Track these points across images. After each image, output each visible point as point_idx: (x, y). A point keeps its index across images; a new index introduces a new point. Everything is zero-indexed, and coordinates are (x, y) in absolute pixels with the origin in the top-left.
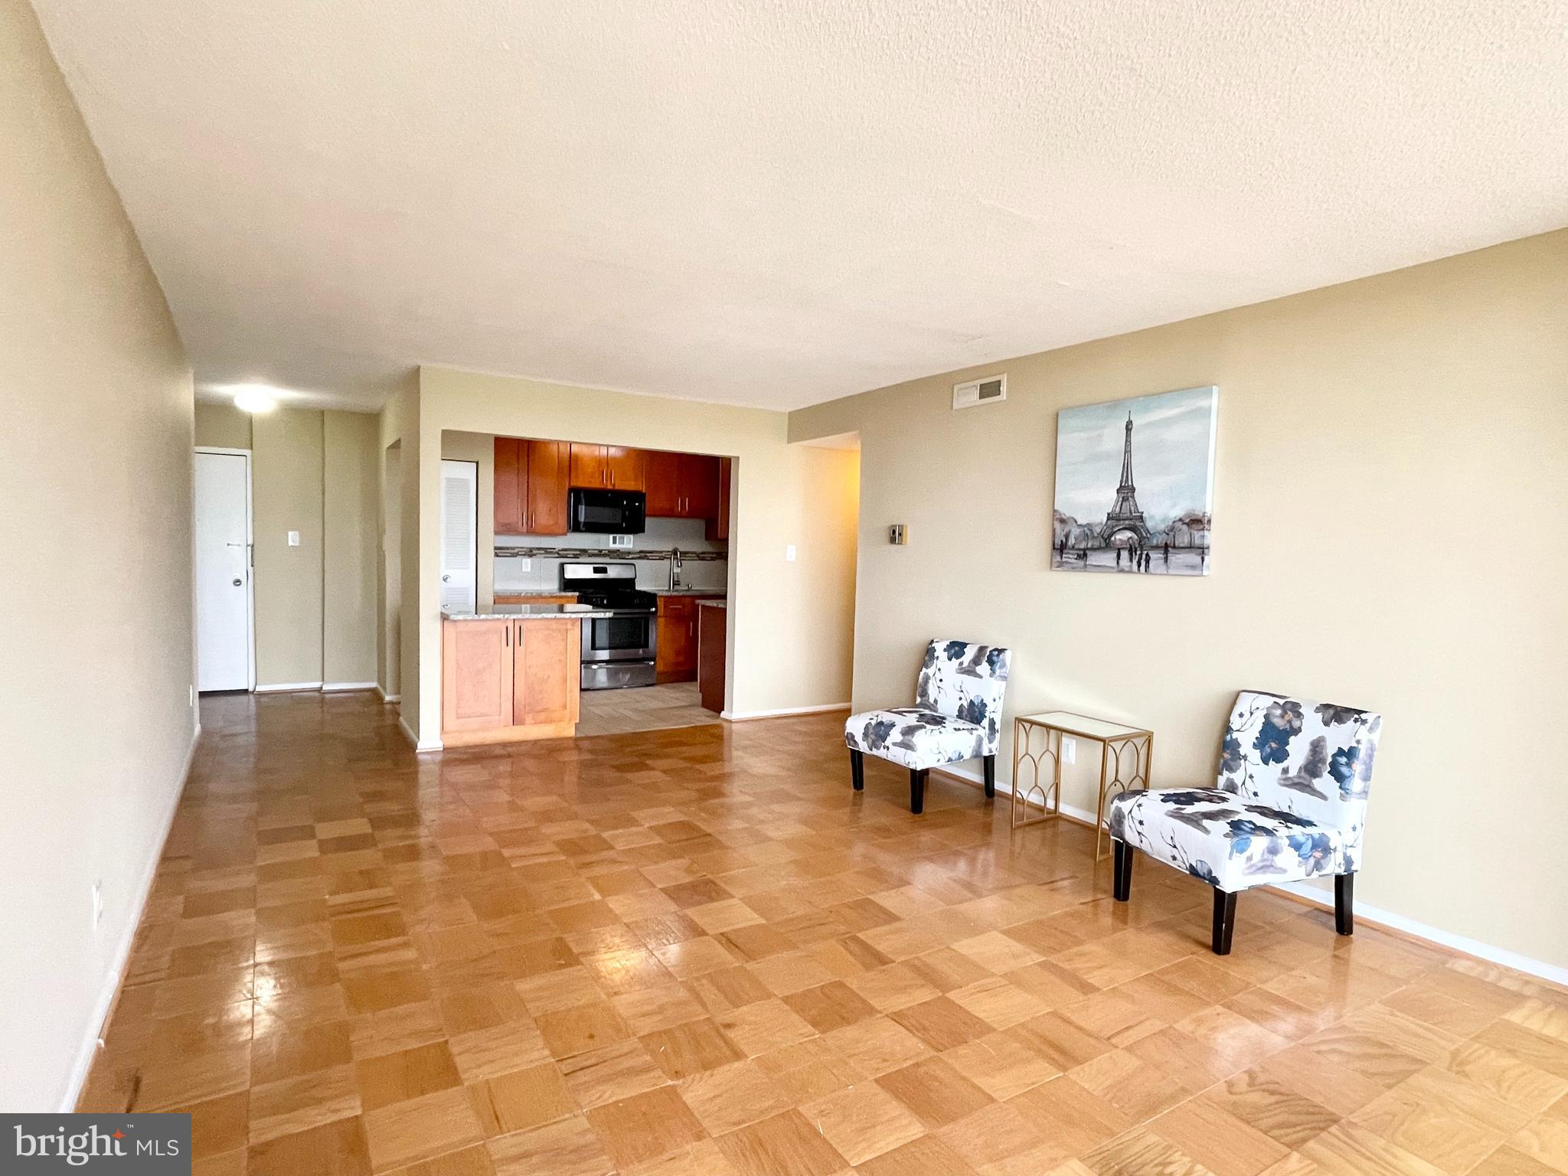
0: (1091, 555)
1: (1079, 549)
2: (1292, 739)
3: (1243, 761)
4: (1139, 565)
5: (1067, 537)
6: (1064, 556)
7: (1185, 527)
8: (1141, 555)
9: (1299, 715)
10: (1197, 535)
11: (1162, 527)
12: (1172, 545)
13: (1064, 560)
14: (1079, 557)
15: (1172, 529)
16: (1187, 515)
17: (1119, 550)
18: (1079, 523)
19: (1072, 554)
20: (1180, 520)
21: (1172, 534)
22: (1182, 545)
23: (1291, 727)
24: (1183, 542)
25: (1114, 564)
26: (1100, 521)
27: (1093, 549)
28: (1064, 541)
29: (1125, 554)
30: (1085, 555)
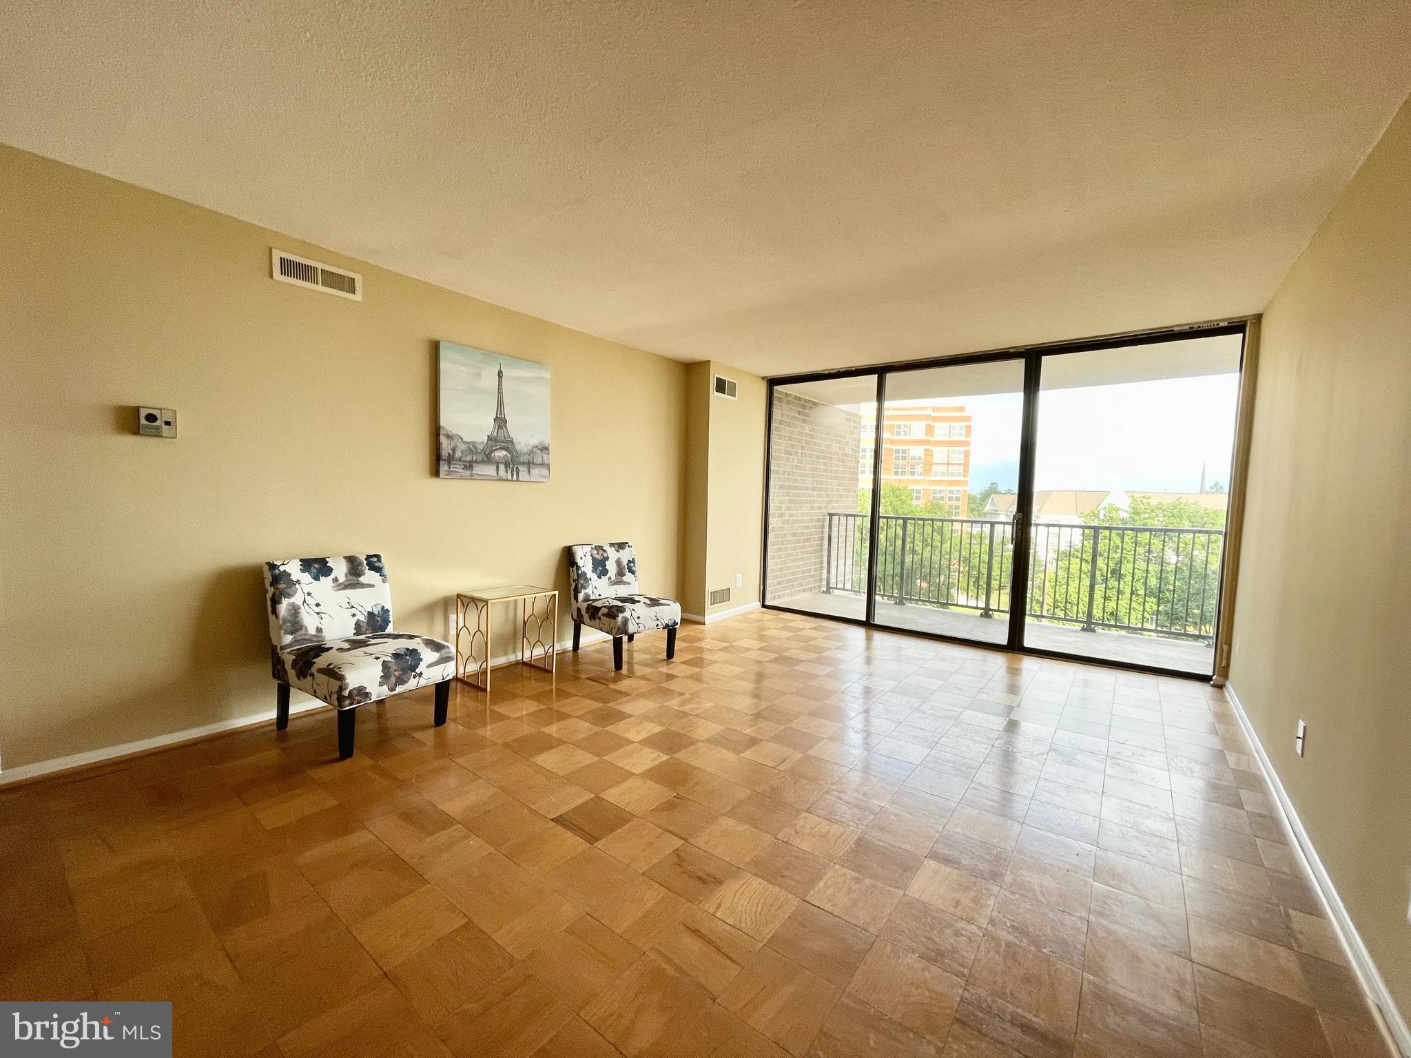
0: (476, 467)
1: (466, 461)
2: (607, 563)
3: (590, 581)
4: (512, 475)
5: (454, 450)
6: (452, 466)
7: (539, 452)
8: (513, 468)
9: (605, 551)
10: (546, 457)
11: (526, 450)
12: (532, 462)
13: (452, 469)
14: (466, 467)
15: (532, 452)
16: (540, 444)
17: (498, 463)
18: (464, 440)
19: (460, 465)
20: (536, 446)
21: (531, 455)
24: (537, 461)
25: (494, 473)
27: (476, 462)
28: (451, 453)
29: (502, 467)
30: (471, 466)
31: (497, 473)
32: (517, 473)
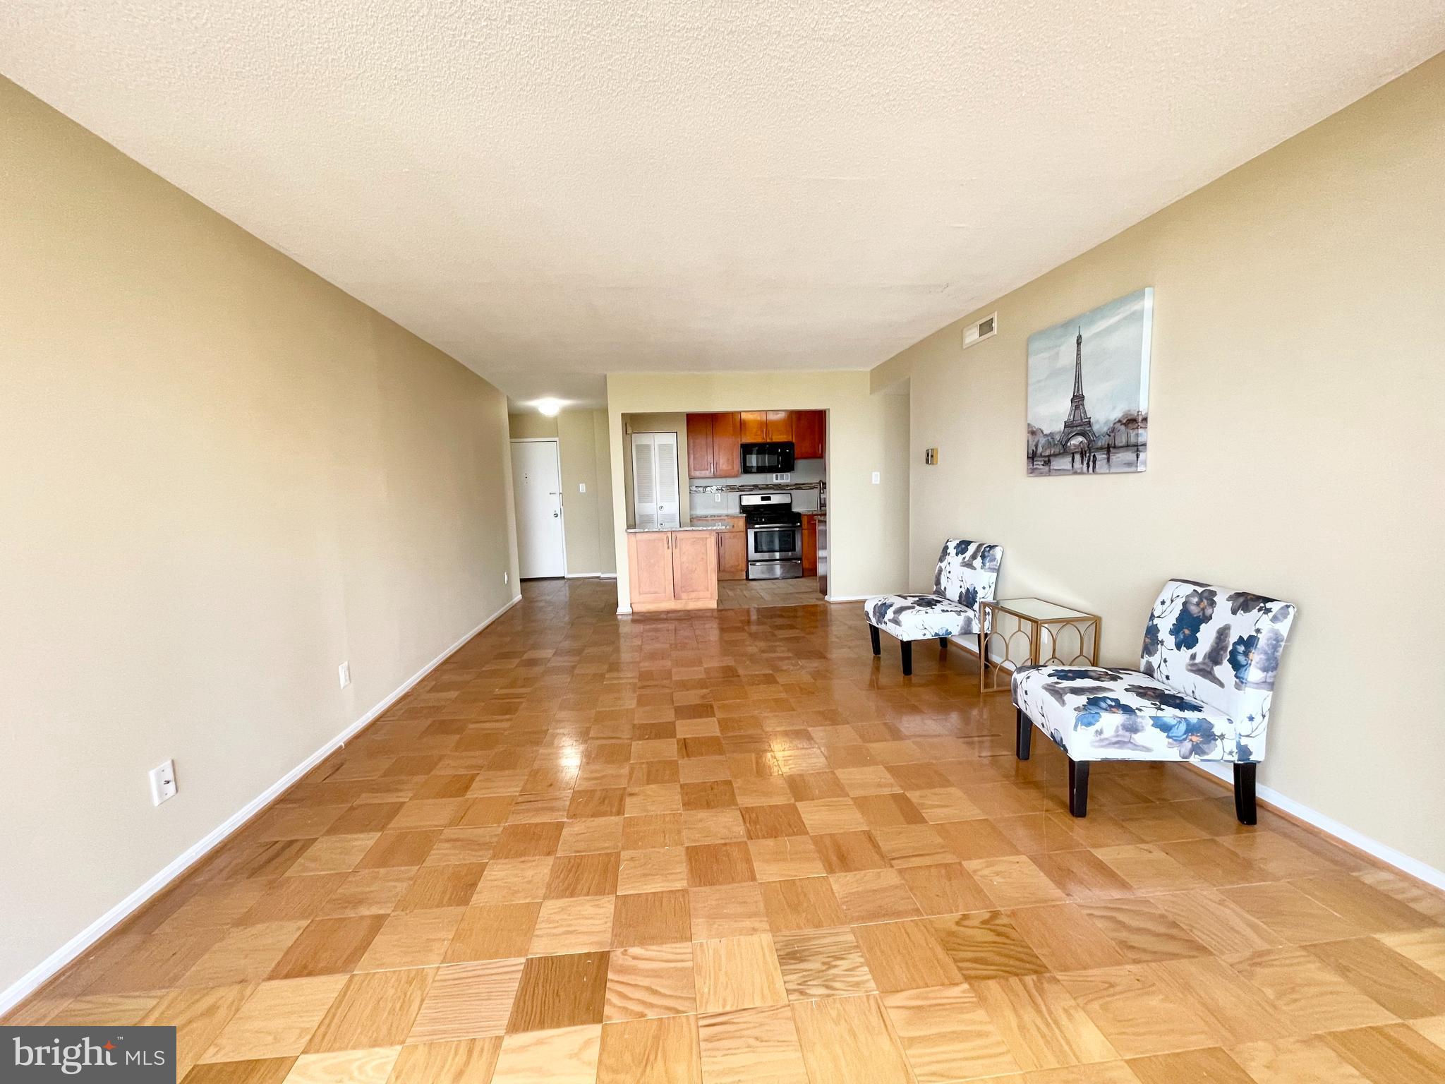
0: (1053, 461)
1: (1045, 456)
2: (1203, 626)
3: (1160, 646)
4: (1088, 467)
5: (1036, 446)
6: (1035, 463)
7: (1123, 428)
8: (1089, 457)
9: (1212, 604)
10: (1133, 434)
11: (1105, 429)
12: (1113, 445)
13: (1035, 467)
14: (1045, 463)
15: (1113, 430)
16: (1125, 416)
17: (1073, 454)
18: (1045, 433)
19: (1040, 461)
20: (1120, 421)
21: (1112, 435)
23: (1204, 613)
24: (1122, 442)
25: (1069, 467)
26: (1059, 430)
28: (1035, 450)
29: (1077, 457)
30: (1049, 461)
31: (1073, 466)
32: (1094, 462)
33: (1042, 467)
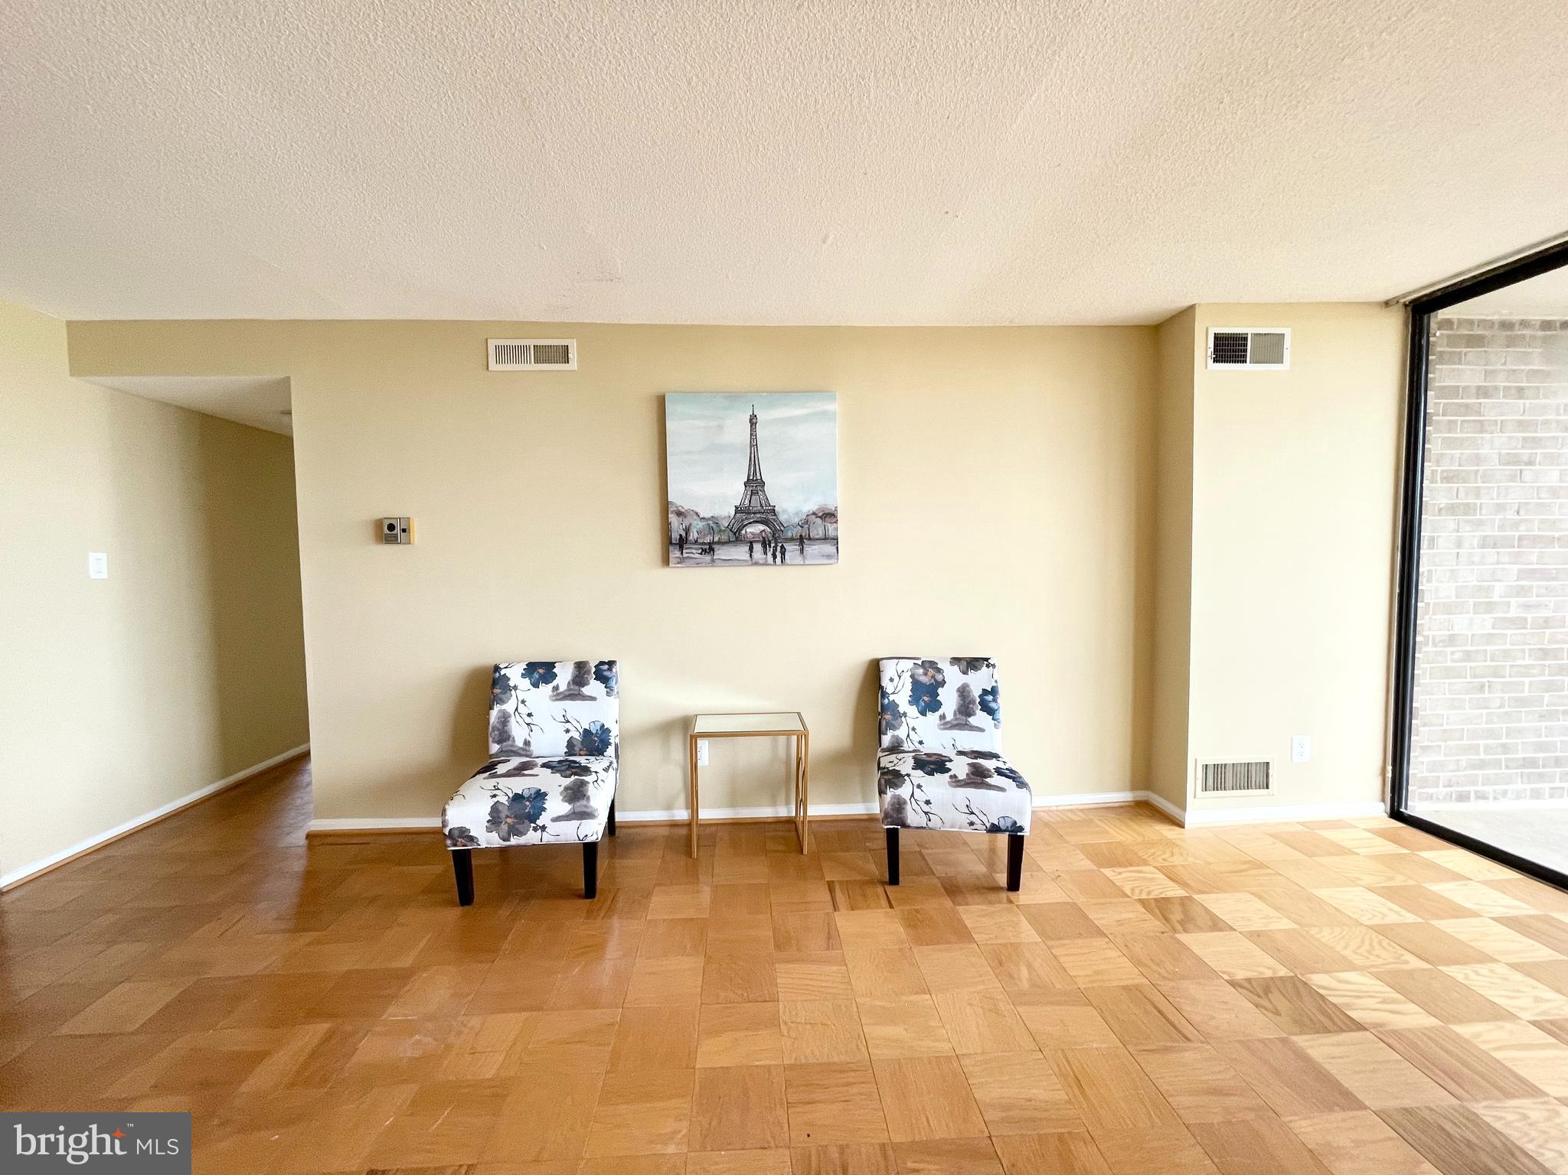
1: (704, 544)
2: (940, 690)
3: (903, 718)
4: (774, 556)
5: (687, 530)
6: (686, 551)
7: (819, 521)
8: (776, 547)
9: (939, 670)
10: (831, 528)
11: (797, 520)
12: (807, 536)
14: (704, 551)
15: (807, 522)
16: (820, 509)
17: (751, 543)
18: (701, 516)
20: (814, 514)
22: (817, 537)
23: (935, 680)
24: (818, 534)
28: (684, 535)
30: (712, 550)
31: (751, 556)
32: (783, 553)
33: (697, 556)
